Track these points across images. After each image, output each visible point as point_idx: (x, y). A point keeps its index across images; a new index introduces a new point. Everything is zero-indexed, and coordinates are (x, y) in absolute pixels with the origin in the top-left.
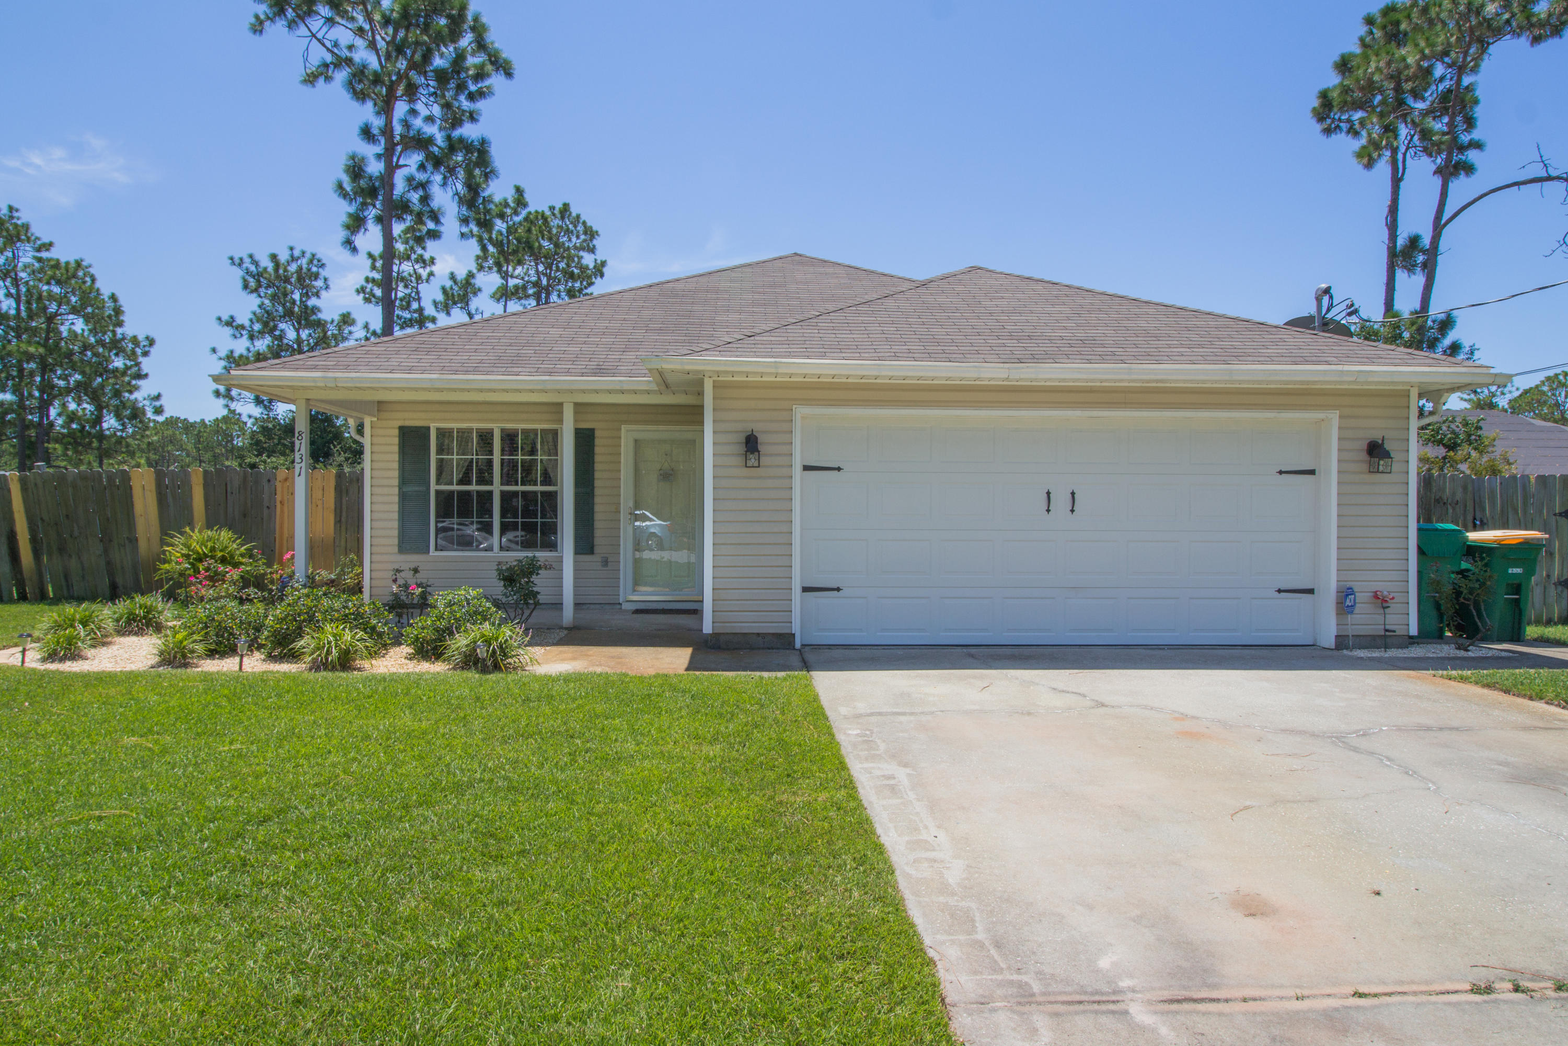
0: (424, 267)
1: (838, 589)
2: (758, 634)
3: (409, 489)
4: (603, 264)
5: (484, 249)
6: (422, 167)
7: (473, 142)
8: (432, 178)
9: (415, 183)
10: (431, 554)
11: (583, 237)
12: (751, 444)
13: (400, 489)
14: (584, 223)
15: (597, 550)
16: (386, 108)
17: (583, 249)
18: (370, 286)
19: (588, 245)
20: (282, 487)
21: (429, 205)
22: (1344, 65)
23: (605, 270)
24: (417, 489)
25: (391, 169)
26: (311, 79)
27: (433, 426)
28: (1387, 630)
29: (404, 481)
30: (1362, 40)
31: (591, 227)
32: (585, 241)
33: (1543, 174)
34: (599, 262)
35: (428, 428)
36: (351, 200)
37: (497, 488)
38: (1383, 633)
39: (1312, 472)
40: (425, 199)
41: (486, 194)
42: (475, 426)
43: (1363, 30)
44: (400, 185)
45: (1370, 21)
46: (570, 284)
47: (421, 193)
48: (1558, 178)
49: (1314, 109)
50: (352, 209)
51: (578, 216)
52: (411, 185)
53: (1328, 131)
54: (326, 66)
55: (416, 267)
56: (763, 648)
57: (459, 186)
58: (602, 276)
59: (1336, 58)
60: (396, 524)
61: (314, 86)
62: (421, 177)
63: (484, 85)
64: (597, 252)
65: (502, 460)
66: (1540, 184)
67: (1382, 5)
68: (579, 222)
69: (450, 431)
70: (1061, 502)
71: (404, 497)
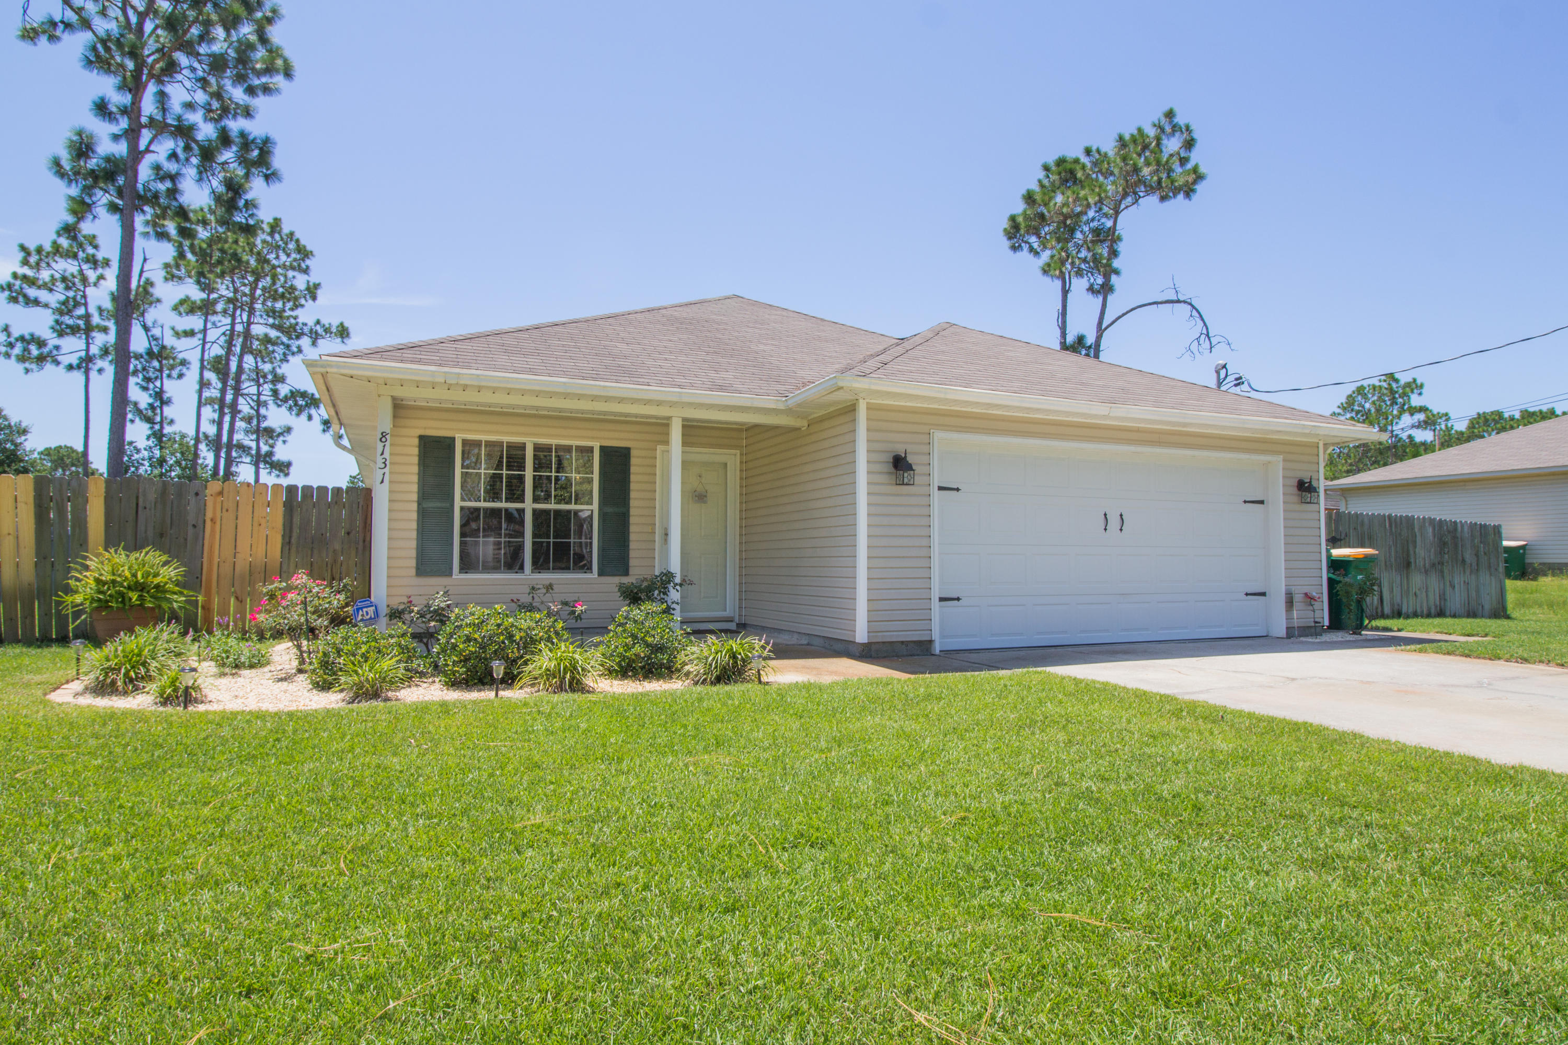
0: (95, 269)
1: (958, 599)
2: (902, 642)
3: (430, 505)
4: (317, 286)
5: (181, 255)
6: (173, 156)
7: (255, 139)
8: (184, 171)
9: (162, 173)
10: (454, 577)
11: (294, 256)
12: (900, 464)
13: (419, 504)
14: (298, 241)
15: (631, 571)
16: (134, 86)
17: (292, 268)
18: (18, 283)
19: (299, 265)
20: (215, 503)
21: (176, 199)
22: (1029, 198)
23: (319, 293)
24: (439, 504)
25: (136, 155)
26: (30, 35)
27: (459, 437)
28: (1316, 622)
29: (423, 496)
30: (1040, 181)
31: (305, 247)
32: (295, 260)
33: (1175, 298)
34: (311, 284)
35: (453, 439)
36: (70, 181)
37: (529, 505)
38: (1313, 624)
39: (1262, 502)
40: (173, 193)
41: (249, 196)
42: (506, 439)
43: (1041, 174)
44: (144, 172)
45: (1046, 168)
46: (269, 304)
47: (169, 184)
48: (1185, 302)
49: (1005, 230)
50: (74, 191)
51: (292, 234)
52: (157, 174)
53: (1014, 248)
54: (54, 24)
55: (85, 267)
56: (907, 656)
57: (215, 183)
58: (314, 298)
59: (1024, 192)
60: (414, 544)
61: (35, 44)
62: (172, 167)
63: (270, 80)
64: (311, 274)
65: (534, 476)
66: (1171, 305)
67: (1056, 157)
68: (291, 240)
69: (478, 444)
70: (1114, 522)
71: (423, 513)
